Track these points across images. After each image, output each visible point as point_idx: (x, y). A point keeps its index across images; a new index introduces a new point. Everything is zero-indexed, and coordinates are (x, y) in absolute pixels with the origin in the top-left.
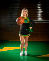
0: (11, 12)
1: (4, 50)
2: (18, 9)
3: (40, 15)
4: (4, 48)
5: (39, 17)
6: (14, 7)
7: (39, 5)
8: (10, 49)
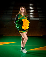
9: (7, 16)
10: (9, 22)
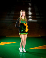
0: (9, 14)
3: (30, 16)
6: (11, 11)
7: (29, 9)
9: (9, 19)
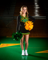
1: (1, 46)
2: (15, 5)
3: (37, 11)
4: (2, 44)
5: (36, 13)
8: (7, 45)
10: (11, 21)
